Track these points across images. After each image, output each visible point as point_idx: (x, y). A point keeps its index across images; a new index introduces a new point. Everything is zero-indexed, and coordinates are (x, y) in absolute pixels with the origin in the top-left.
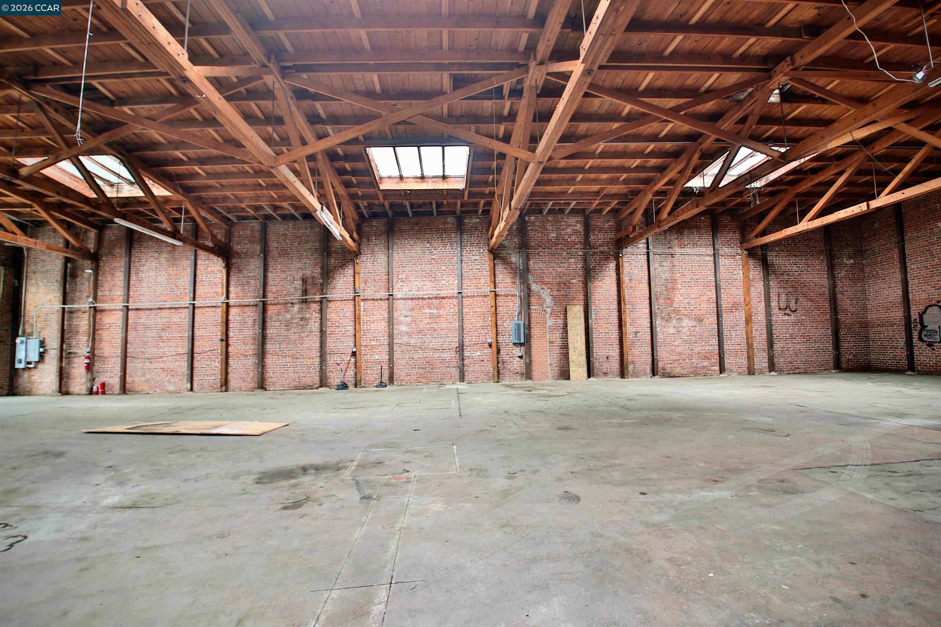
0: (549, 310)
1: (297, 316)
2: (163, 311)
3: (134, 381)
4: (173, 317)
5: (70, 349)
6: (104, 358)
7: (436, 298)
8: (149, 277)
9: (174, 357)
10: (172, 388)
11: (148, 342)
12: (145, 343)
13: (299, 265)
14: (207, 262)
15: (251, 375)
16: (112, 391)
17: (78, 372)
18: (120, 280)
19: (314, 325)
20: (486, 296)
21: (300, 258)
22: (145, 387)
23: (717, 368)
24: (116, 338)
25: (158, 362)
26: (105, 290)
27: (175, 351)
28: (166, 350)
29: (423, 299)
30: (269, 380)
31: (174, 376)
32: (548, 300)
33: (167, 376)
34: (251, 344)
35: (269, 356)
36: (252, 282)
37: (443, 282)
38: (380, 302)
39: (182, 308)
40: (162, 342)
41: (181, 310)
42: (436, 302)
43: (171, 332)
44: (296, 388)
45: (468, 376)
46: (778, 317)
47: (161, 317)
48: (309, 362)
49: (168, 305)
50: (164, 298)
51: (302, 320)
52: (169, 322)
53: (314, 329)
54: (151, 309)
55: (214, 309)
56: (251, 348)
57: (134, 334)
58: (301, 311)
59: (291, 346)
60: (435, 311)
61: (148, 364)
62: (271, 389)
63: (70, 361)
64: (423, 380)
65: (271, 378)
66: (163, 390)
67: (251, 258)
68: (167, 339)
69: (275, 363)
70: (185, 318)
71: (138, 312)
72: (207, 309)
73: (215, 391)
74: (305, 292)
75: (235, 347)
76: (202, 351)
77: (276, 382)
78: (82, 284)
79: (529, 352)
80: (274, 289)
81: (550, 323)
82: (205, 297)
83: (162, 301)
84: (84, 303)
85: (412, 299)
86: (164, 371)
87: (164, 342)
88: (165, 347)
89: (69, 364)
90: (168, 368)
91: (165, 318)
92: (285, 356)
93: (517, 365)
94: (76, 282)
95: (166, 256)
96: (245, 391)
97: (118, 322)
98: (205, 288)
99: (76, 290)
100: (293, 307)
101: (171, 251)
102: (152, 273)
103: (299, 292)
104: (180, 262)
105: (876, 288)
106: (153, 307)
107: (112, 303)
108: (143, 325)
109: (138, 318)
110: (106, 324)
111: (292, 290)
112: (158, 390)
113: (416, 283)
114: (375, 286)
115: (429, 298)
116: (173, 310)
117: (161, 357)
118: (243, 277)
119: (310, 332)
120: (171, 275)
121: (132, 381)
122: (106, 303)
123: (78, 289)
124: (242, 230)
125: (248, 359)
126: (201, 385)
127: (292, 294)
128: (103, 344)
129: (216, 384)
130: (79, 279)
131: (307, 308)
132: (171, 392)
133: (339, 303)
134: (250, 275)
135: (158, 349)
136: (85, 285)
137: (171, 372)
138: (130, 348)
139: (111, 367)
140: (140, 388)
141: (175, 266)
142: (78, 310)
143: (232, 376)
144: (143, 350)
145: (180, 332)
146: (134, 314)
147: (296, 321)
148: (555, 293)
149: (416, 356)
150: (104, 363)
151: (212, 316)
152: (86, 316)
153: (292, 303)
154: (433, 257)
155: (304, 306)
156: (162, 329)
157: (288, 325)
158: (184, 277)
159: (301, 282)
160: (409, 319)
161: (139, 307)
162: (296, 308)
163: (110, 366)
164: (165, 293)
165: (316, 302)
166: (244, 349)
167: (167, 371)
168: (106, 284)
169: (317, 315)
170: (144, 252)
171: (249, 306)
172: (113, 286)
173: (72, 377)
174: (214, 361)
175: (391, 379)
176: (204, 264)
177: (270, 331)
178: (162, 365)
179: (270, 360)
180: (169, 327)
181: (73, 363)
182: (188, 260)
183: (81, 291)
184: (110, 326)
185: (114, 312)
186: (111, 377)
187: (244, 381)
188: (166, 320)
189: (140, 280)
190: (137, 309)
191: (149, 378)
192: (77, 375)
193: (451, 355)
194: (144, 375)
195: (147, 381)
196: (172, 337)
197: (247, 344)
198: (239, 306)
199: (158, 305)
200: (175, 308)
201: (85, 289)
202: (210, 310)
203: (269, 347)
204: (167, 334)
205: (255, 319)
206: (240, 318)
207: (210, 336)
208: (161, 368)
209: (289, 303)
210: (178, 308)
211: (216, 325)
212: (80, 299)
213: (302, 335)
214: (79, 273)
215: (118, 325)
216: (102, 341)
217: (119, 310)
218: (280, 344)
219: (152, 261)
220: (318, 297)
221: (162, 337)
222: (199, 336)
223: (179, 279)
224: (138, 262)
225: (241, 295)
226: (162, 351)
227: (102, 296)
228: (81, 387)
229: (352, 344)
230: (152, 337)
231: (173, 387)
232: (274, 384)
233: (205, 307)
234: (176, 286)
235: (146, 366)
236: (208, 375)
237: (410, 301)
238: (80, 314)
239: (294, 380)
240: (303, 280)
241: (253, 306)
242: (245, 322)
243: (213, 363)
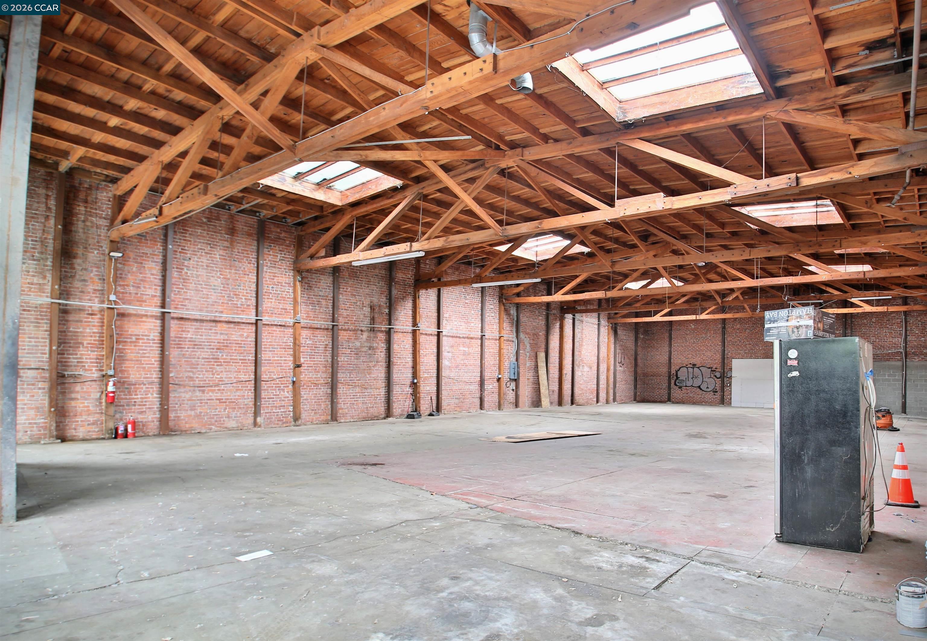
0: (528, 354)
1: (366, 344)
2: (219, 325)
3: (178, 417)
4: (232, 334)
5: (66, 370)
6: (129, 385)
7: (468, 338)
8: (198, 276)
9: (234, 385)
10: (232, 424)
11: (198, 364)
12: (194, 366)
13: (367, 291)
14: (274, 270)
15: (323, 406)
16: (143, 432)
17: (81, 405)
18: (152, 274)
19: (381, 355)
20: (496, 339)
21: (369, 283)
22: (196, 425)
23: (595, 399)
24: (148, 357)
25: (213, 391)
26: (127, 285)
27: (235, 378)
28: (224, 375)
29: (459, 337)
30: (340, 411)
31: (235, 408)
32: (528, 346)
33: (226, 409)
34: (323, 372)
35: (340, 385)
36: (324, 302)
37: (472, 325)
38: (431, 337)
39: (243, 323)
40: (218, 365)
41: (243, 326)
42: (467, 341)
43: (229, 353)
44: (365, 419)
45: (486, 405)
46: (619, 368)
47: (217, 333)
48: (376, 392)
49: (225, 317)
50: (220, 308)
51: (370, 349)
52: (227, 340)
53: (380, 359)
54: (202, 321)
55: (282, 329)
56: (323, 376)
57: (176, 353)
58: (368, 340)
59: (360, 375)
60: (466, 349)
61: (198, 394)
62: (342, 421)
63: (65, 388)
64: (458, 409)
65: (342, 409)
66: (220, 427)
67: (322, 274)
68: (224, 362)
69: (346, 393)
70: (248, 337)
71: (182, 323)
72: (274, 328)
73: (284, 425)
74: (373, 320)
75: (306, 375)
76: (269, 378)
77: (346, 414)
78: (86, 269)
79: (517, 387)
80: (345, 313)
81: (528, 365)
82: (272, 313)
83: (216, 311)
84: (90, 300)
85: (452, 337)
86: (220, 402)
87: (221, 365)
88: (222, 372)
89: (63, 393)
90: (227, 399)
91: (221, 334)
92: (355, 386)
93: (511, 396)
94: (72, 264)
95: (221, 252)
96: (317, 424)
97: (152, 335)
98: (271, 302)
99: (73, 277)
100: (362, 335)
101: (227, 247)
102: (202, 272)
103: (367, 321)
104: (240, 265)
105: (652, 354)
106: (204, 318)
107: (141, 306)
108: (189, 341)
109: (182, 331)
110: (131, 335)
111: (362, 317)
112: (213, 427)
113: (456, 323)
114: (427, 322)
115: (463, 338)
116: (232, 325)
117: (218, 385)
118: (314, 295)
119: (377, 362)
120: (229, 279)
121: (175, 417)
122: (130, 304)
123: (77, 277)
124: (313, 240)
125: (320, 389)
126: (268, 419)
127: (362, 321)
128: (127, 364)
129: (286, 417)
130: (78, 261)
131: (374, 337)
132: (232, 429)
133: (400, 335)
134: (320, 293)
135: (213, 374)
136: (92, 271)
137: (233, 404)
138: (172, 372)
139: (142, 398)
140: (187, 425)
141: (233, 268)
142: (81, 310)
143: (303, 408)
144: (191, 374)
145: (241, 353)
146: (176, 324)
147: (364, 349)
148: (531, 342)
149: (455, 388)
150: (129, 392)
151: (280, 337)
152: (95, 320)
153: (362, 331)
154: (467, 301)
155: (372, 335)
156: (218, 349)
157: (357, 353)
158: (244, 284)
159: (369, 310)
160: (450, 354)
161: (184, 316)
162: (365, 335)
163: (139, 396)
164: (221, 301)
165: (382, 331)
166: (315, 378)
167: (225, 402)
168: (129, 276)
169: (383, 345)
170: (190, 241)
171: (321, 329)
172: (142, 280)
173: (72, 414)
174: (283, 390)
175: (438, 409)
176: (269, 272)
177: (342, 359)
178: (219, 396)
179: (341, 390)
180: (227, 346)
181: (72, 392)
182: (250, 263)
183: (84, 280)
184: (137, 339)
185: (144, 319)
186: (141, 413)
187: (315, 413)
188: (222, 337)
189: (184, 279)
190: (182, 319)
191: (201, 413)
192: (79, 410)
193: (475, 388)
194: (193, 408)
195: (199, 416)
196: (231, 359)
197: (318, 372)
198: (310, 328)
199: (211, 316)
200: (234, 322)
201: (91, 278)
202: (278, 329)
203: (341, 376)
204: (225, 355)
205: (327, 345)
206: (310, 342)
207: (278, 360)
208: (217, 399)
209: (358, 329)
210: (239, 323)
211: (285, 348)
212: (82, 292)
213: (370, 364)
214: (80, 251)
215: (151, 337)
216: (124, 360)
217: (152, 316)
218: (350, 373)
219: (201, 255)
220: (384, 327)
221: (218, 359)
222: (265, 360)
223: (239, 286)
224: (180, 252)
225: (312, 314)
226: (218, 377)
227: (123, 293)
228: (89, 428)
229: (410, 375)
230: (203, 358)
231: (234, 422)
232: (344, 415)
233: (272, 325)
234: (236, 295)
235: (197, 396)
236: (276, 407)
237: (451, 339)
238: (83, 316)
239: (363, 411)
240: (371, 307)
241: (324, 329)
242: (316, 347)
243: (282, 393)
